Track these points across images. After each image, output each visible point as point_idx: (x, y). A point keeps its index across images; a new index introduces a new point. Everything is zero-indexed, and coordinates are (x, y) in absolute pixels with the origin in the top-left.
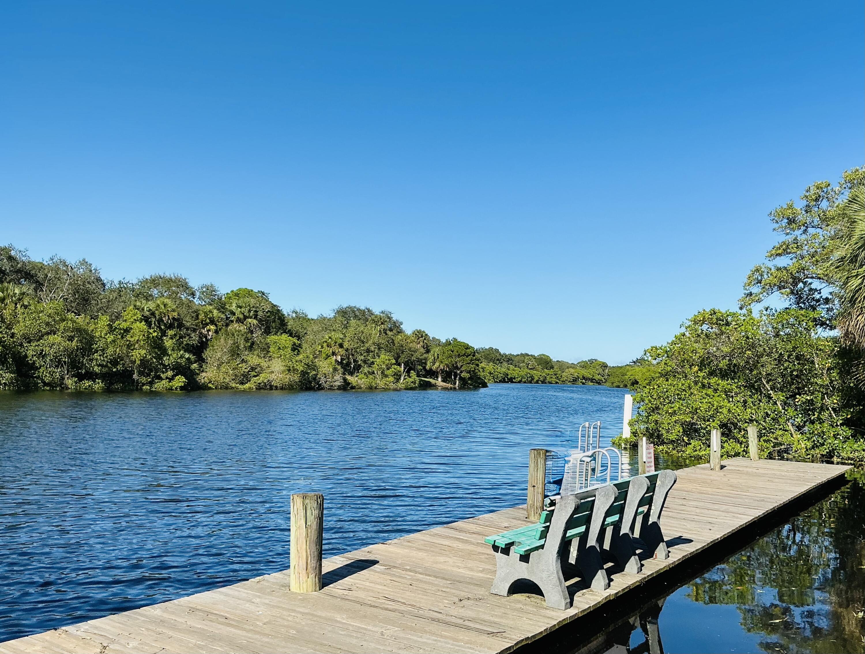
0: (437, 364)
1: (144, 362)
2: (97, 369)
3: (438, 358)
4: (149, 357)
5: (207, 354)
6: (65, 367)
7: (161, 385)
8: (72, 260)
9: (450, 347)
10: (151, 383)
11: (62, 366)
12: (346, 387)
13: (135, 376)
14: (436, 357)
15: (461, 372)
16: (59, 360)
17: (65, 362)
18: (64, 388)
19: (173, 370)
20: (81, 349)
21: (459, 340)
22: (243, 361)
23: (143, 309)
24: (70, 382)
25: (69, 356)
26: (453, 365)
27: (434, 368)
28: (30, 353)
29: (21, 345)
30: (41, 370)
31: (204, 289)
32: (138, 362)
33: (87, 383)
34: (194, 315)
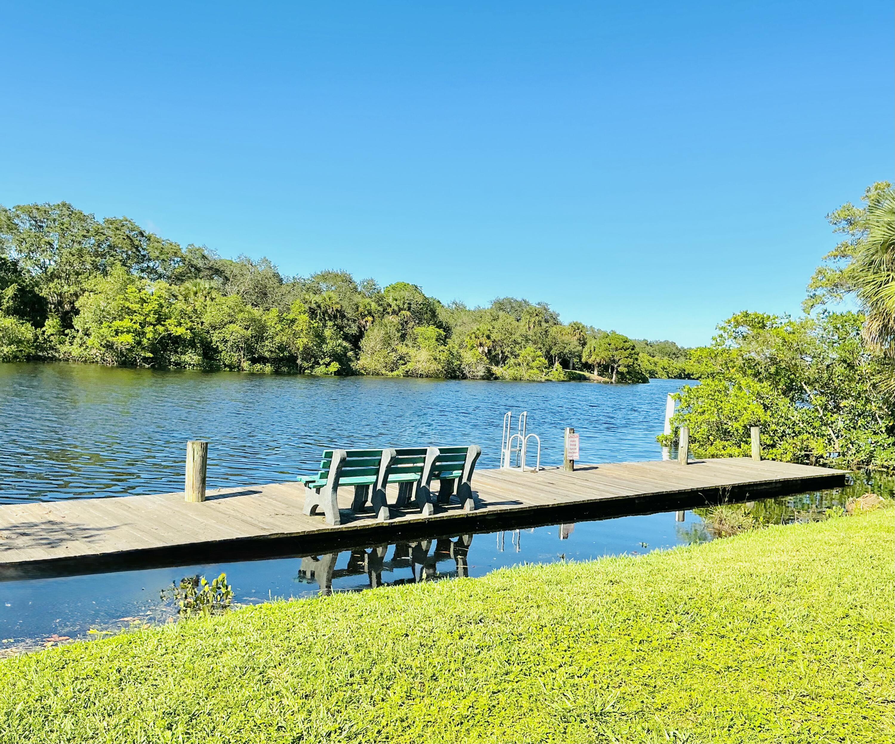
0: (593, 357)
1: (306, 348)
2: (267, 354)
3: (594, 350)
4: (310, 345)
5: (363, 343)
6: (242, 352)
7: (320, 370)
8: (255, 258)
9: (608, 340)
10: (312, 367)
11: (240, 351)
12: (490, 376)
13: (299, 361)
14: (593, 350)
15: (619, 366)
16: (238, 346)
17: (242, 347)
18: (240, 369)
19: (330, 357)
20: (255, 337)
21: (617, 333)
22: (393, 350)
23: (311, 302)
24: (245, 365)
25: (245, 343)
26: (610, 359)
27: (590, 361)
28: (215, 339)
29: (208, 332)
30: (222, 354)
31: (365, 283)
32: (301, 349)
33: (258, 366)
34: (354, 307)
